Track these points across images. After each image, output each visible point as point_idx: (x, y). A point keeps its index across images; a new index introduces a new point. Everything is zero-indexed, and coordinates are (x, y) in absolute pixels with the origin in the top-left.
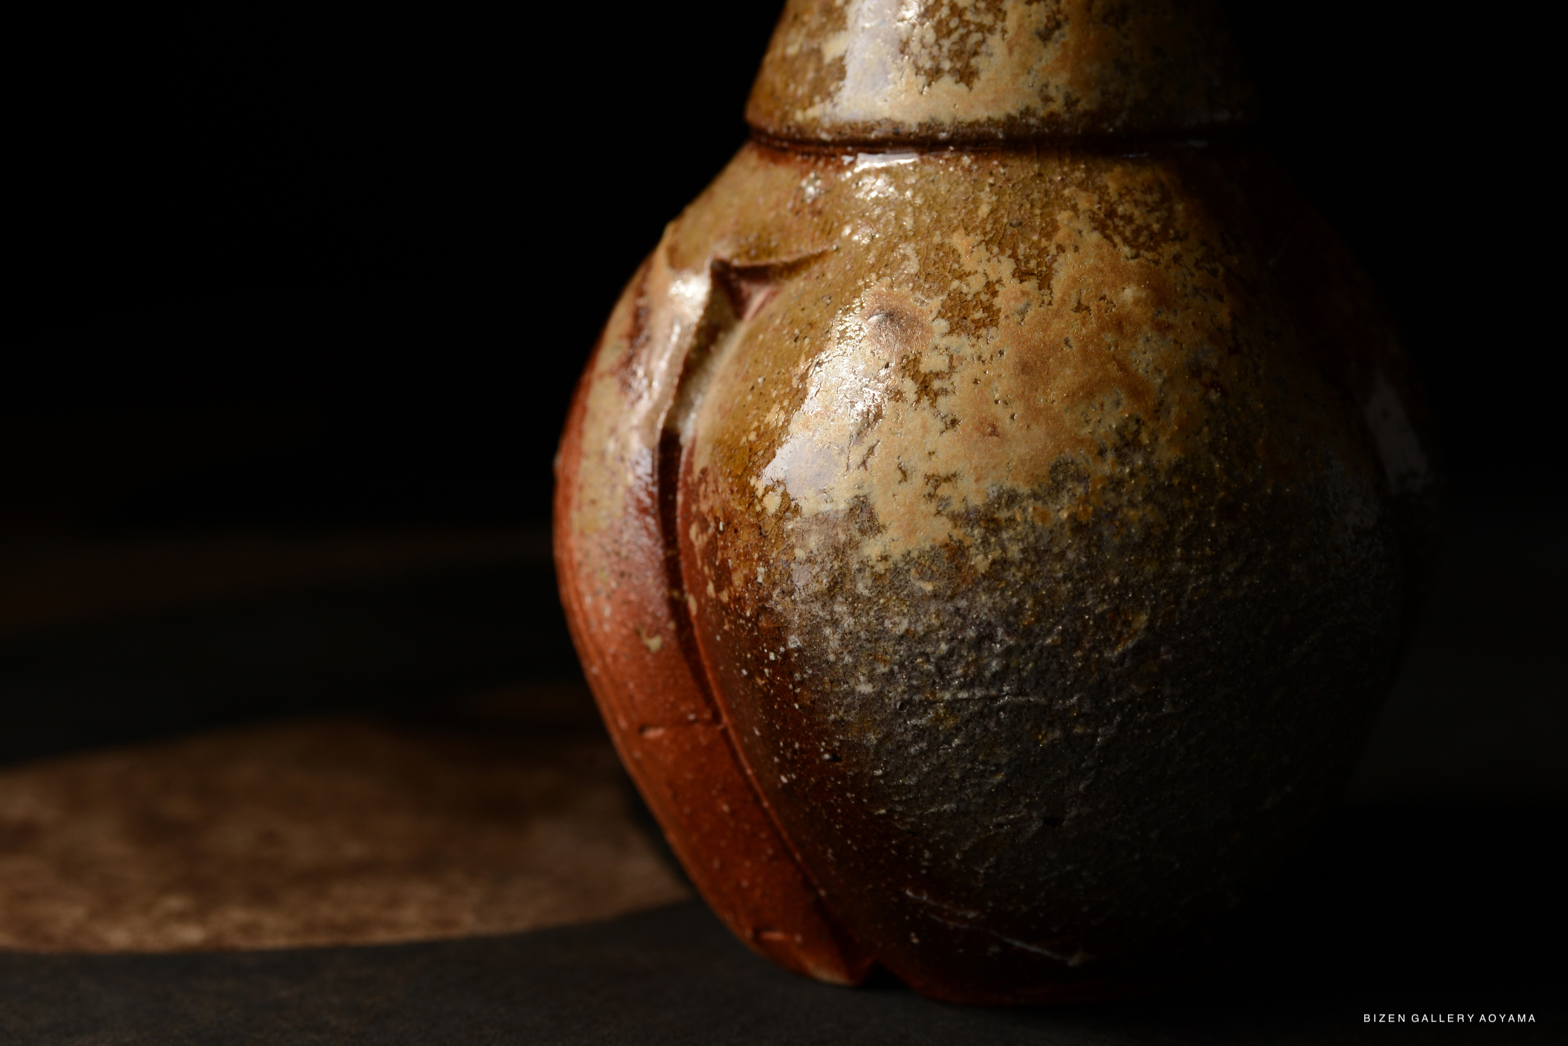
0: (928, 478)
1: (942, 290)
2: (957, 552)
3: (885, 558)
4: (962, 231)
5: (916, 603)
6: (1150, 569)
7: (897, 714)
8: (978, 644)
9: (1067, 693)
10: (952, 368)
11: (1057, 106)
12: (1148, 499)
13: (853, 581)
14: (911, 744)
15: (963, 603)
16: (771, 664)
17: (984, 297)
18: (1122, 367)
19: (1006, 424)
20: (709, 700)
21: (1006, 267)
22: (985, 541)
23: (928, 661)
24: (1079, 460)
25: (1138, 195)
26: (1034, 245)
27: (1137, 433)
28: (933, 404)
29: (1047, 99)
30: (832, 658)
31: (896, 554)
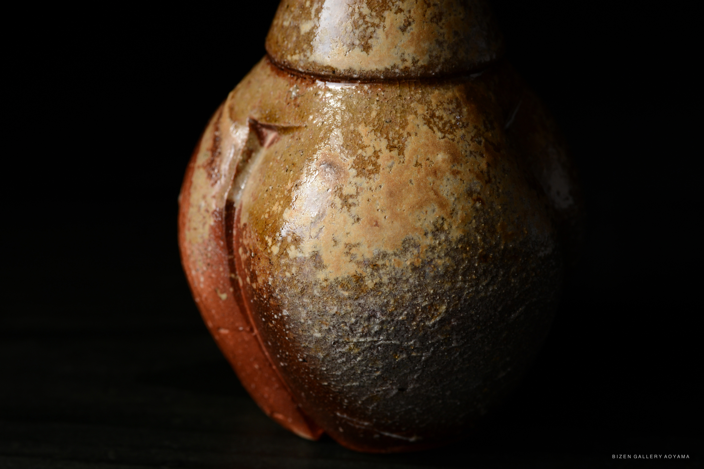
0: (346, 245)
1: (353, 154)
2: (359, 279)
3: (326, 280)
4: (363, 124)
5: (340, 300)
6: (447, 286)
7: (332, 346)
8: (369, 319)
9: (408, 340)
10: (358, 193)
11: (409, 64)
12: (446, 255)
13: (312, 288)
14: (338, 359)
15: (362, 301)
16: (275, 319)
17: (373, 159)
18: (436, 193)
19: (382, 221)
20: (248, 322)
21: (384, 143)
22: (372, 274)
23: (346, 325)
24: (415, 238)
25: (445, 105)
26: (396, 132)
27: (442, 224)
28: (348, 211)
29: (404, 60)
30: (302, 321)
31: (332, 279)
